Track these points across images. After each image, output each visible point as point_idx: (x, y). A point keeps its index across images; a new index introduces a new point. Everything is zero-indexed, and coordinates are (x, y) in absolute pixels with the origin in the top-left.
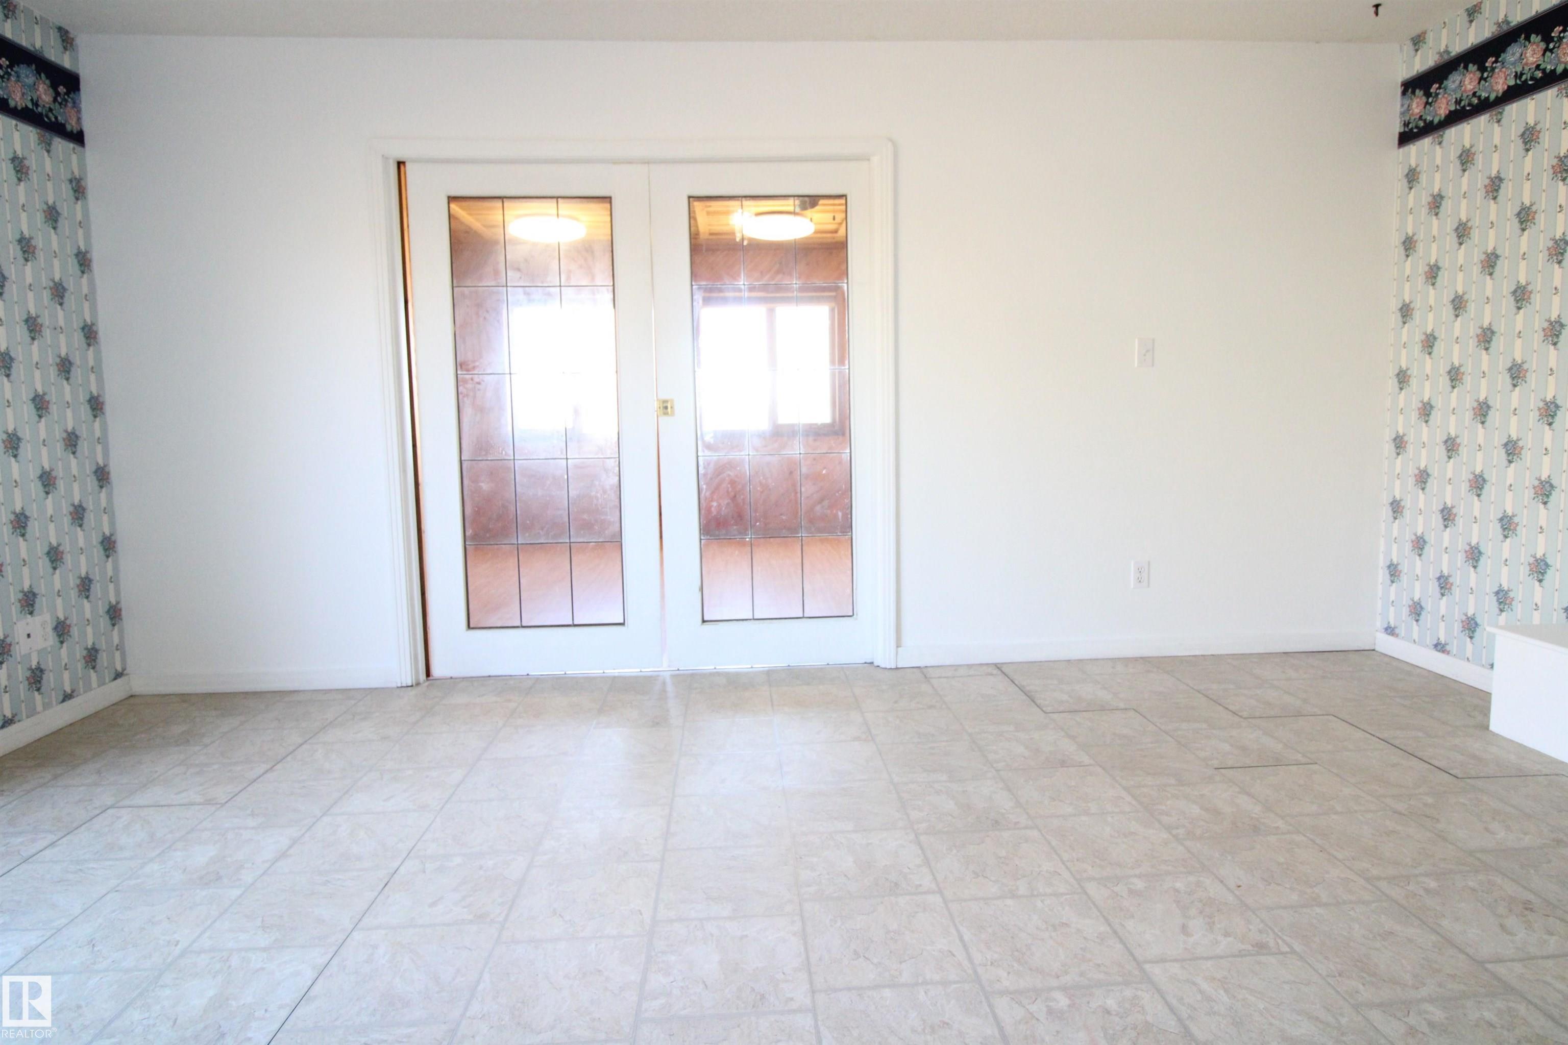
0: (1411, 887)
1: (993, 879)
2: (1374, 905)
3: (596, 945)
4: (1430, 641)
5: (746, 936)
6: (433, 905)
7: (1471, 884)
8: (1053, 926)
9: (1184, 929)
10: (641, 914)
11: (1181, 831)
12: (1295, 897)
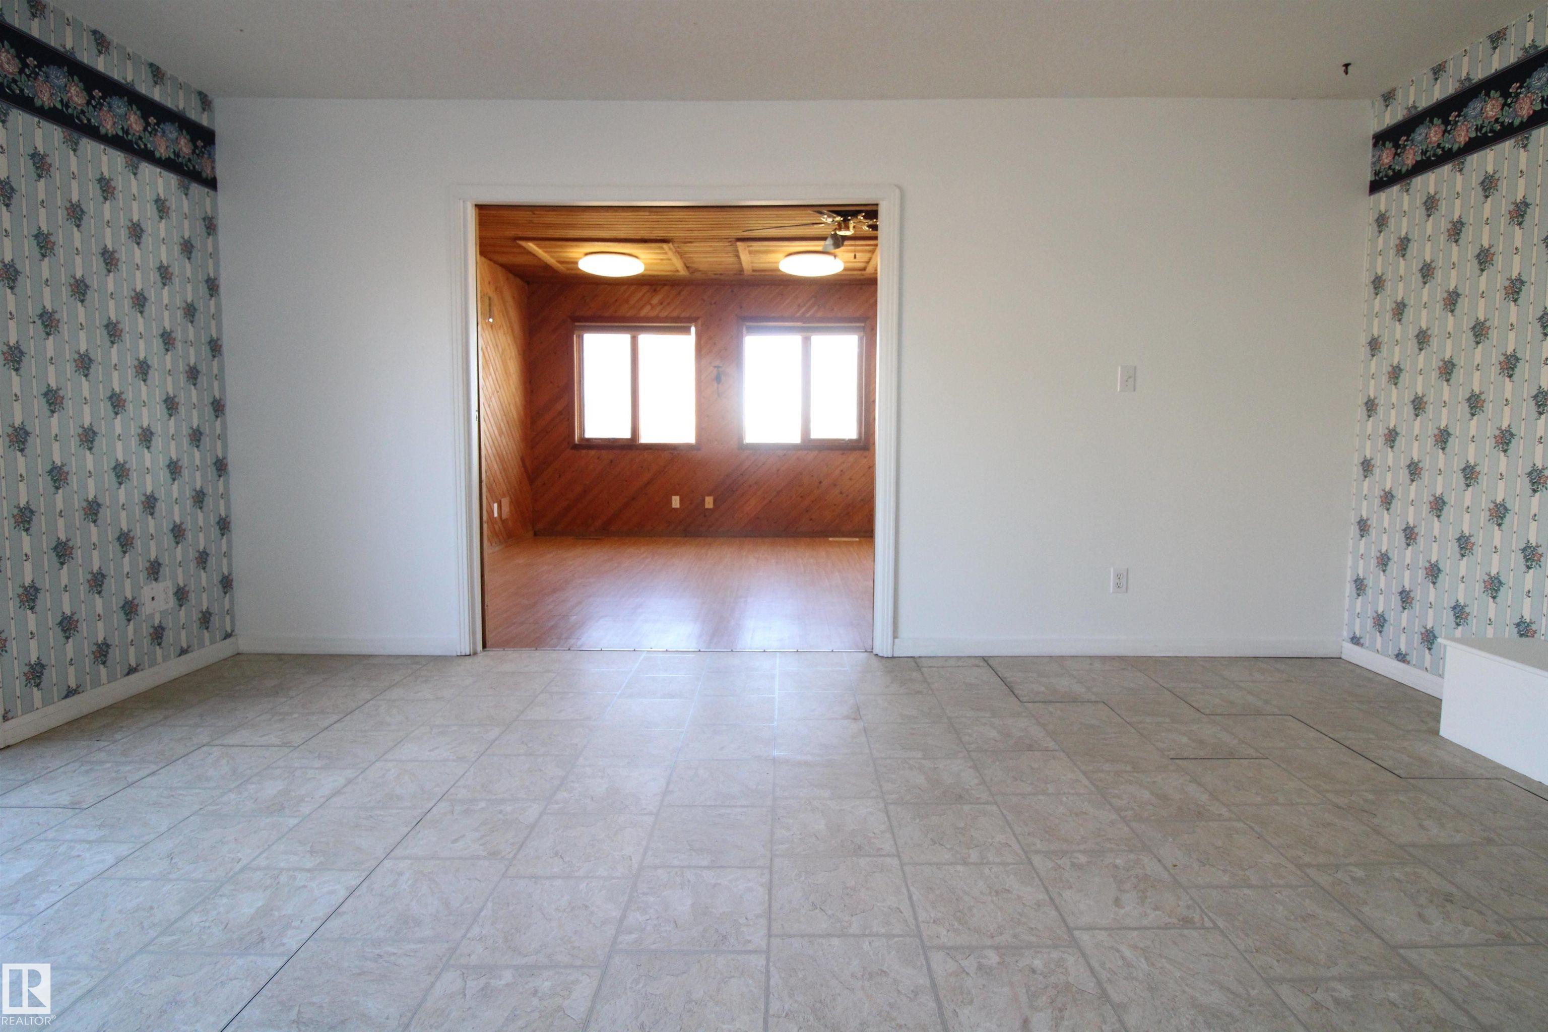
0: (1340, 875)
1: (948, 846)
2: (1300, 889)
3: (588, 884)
4: (1392, 651)
5: (719, 884)
6: (456, 841)
7: (1397, 875)
8: (997, 892)
9: (1117, 902)
10: (631, 860)
11: (1130, 813)
12: (1226, 878)
